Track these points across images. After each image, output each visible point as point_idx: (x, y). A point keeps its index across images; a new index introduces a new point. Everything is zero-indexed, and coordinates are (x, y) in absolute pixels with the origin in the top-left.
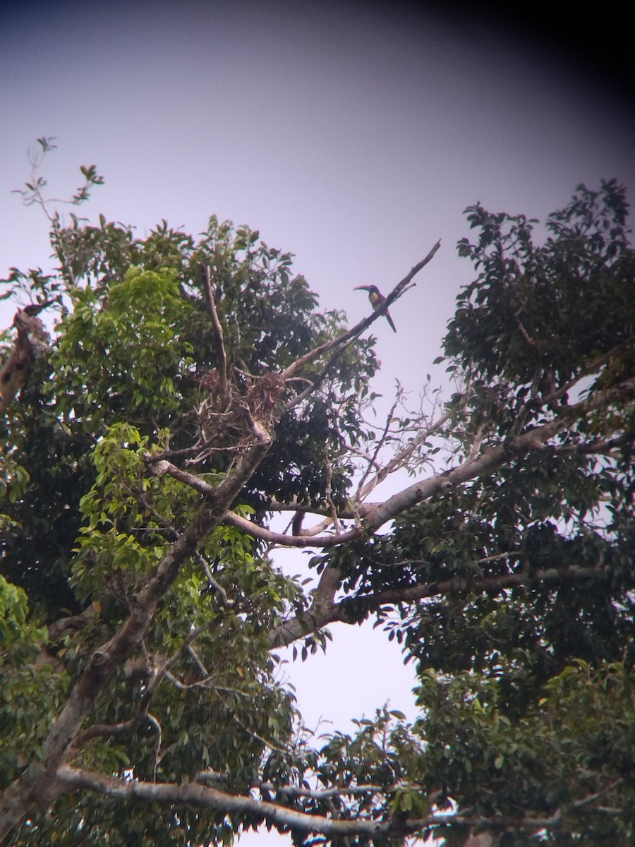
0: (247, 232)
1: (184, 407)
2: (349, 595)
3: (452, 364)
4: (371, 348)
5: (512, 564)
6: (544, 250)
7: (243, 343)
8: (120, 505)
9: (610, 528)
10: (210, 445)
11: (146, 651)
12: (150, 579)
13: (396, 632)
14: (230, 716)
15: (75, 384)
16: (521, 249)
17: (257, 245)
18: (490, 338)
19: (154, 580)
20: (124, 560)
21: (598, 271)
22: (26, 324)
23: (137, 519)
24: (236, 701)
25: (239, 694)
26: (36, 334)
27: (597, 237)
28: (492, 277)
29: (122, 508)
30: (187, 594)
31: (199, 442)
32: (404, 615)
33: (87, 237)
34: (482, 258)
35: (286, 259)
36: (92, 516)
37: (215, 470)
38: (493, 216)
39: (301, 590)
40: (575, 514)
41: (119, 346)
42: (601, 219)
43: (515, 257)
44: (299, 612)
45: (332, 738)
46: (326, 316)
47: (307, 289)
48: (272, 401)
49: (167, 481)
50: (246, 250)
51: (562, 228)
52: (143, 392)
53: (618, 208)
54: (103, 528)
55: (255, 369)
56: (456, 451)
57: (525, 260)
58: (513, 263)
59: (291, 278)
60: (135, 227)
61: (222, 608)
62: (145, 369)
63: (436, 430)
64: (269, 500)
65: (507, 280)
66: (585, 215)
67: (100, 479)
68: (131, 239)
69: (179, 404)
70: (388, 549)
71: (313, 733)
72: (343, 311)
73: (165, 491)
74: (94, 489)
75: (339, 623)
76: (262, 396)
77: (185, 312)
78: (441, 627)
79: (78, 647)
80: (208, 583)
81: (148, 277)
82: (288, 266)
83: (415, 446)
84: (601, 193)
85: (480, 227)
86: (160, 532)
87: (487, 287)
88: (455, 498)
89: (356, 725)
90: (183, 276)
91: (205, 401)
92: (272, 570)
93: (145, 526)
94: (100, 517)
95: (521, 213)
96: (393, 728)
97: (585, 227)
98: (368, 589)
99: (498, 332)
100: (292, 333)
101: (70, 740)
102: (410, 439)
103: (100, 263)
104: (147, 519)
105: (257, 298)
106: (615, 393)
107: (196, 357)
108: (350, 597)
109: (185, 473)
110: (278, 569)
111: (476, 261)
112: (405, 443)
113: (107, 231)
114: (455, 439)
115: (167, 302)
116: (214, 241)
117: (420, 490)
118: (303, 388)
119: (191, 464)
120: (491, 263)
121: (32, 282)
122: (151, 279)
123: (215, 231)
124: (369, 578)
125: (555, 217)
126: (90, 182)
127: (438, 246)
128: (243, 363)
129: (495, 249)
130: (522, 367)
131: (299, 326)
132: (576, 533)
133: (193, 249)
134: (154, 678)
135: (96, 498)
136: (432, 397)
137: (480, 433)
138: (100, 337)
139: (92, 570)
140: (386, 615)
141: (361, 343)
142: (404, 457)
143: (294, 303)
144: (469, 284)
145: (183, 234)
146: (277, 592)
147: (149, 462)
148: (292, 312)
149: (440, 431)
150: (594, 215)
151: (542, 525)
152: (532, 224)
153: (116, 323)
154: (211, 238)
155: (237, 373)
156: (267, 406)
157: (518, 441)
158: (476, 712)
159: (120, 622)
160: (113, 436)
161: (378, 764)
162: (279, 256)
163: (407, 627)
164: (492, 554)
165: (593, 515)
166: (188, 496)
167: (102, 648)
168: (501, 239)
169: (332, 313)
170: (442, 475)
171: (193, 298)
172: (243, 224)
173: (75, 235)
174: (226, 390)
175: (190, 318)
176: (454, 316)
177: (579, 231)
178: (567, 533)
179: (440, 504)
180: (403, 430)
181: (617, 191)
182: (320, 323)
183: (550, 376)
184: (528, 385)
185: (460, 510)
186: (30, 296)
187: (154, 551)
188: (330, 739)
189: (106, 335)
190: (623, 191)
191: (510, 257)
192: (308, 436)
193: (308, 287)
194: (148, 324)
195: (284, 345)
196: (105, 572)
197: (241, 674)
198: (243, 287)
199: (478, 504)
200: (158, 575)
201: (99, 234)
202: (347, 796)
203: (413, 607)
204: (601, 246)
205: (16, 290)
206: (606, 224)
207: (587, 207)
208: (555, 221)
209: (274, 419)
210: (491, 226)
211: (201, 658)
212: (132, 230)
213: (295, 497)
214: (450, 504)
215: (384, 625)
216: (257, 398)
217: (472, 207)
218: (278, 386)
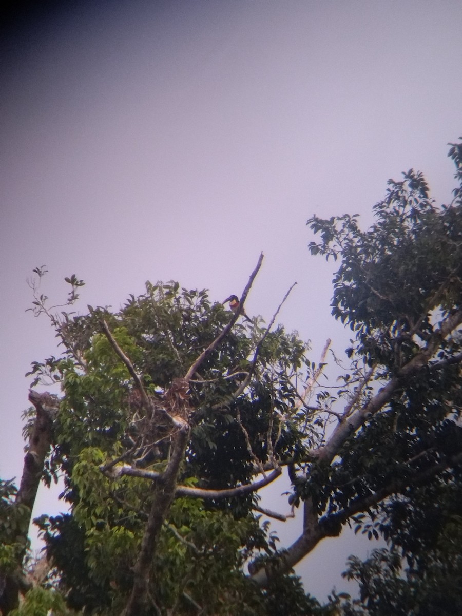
0: (172, 285)
2: (323, 516)
6: (370, 233)
8: (104, 507)
12: (138, 553)
13: (372, 532)
16: (355, 237)
17: (180, 291)
19: (141, 553)
22: (39, 399)
23: (119, 513)
26: (47, 404)
28: (351, 261)
29: (106, 508)
32: (374, 517)
33: (76, 324)
34: (329, 252)
35: (203, 294)
36: (85, 521)
37: (159, 461)
38: (326, 221)
42: (411, 198)
48: (183, 398)
50: (174, 298)
53: (420, 187)
59: (211, 306)
66: (400, 199)
75: (327, 538)
76: (175, 398)
82: (206, 299)
84: (405, 181)
85: (320, 231)
87: (349, 269)
91: (135, 413)
93: (127, 515)
94: (91, 520)
95: (346, 213)
97: (401, 208)
102: (356, 388)
104: (126, 511)
108: (325, 517)
109: (136, 470)
111: (325, 255)
112: (352, 392)
119: (139, 461)
121: (49, 367)
125: (378, 207)
126: (75, 286)
127: (262, 256)
140: (362, 522)
142: (354, 402)
147: (104, 471)
150: (407, 198)
152: (355, 218)
156: (180, 403)
160: (83, 459)
162: (197, 294)
163: (379, 526)
168: (338, 234)
170: (363, 409)
174: (148, 401)
177: (398, 212)
180: (347, 383)
181: (416, 177)
186: (51, 377)
190: (420, 175)
200: (142, 549)
203: (380, 510)
205: (40, 376)
206: (416, 201)
207: (399, 193)
209: (189, 411)
210: (328, 228)
212: (108, 309)
215: (363, 529)
216: (171, 399)
217: (311, 219)
218: (183, 387)
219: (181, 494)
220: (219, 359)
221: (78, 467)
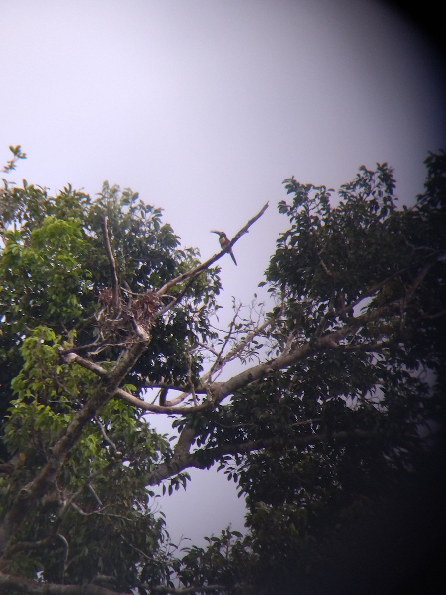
0: (130, 193)
1: (85, 315)
2: (200, 448)
3: (272, 286)
4: (218, 275)
5: (314, 428)
6: (338, 210)
7: (126, 270)
8: (40, 384)
9: (382, 403)
10: (106, 342)
11: (58, 489)
12: (61, 437)
13: (233, 474)
14: (118, 535)
15: (6, 299)
16: (322, 209)
17: (137, 202)
18: (300, 269)
19: (64, 438)
20: (42, 424)
21: (375, 226)
23: (52, 394)
24: (122, 523)
25: (124, 519)
27: (374, 202)
28: (301, 228)
29: (42, 386)
30: (87, 447)
31: (97, 340)
32: (238, 462)
33: (15, 196)
34: (295, 214)
35: (158, 212)
36: (20, 392)
37: (109, 360)
38: (303, 186)
39: (169, 445)
40: (358, 393)
41: (39, 272)
42: (376, 189)
43: (318, 215)
44: (167, 460)
46: (186, 252)
47: (173, 234)
48: (150, 311)
49: (74, 367)
50: (129, 206)
51: (350, 195)
52: (55, 304)
53: (388, 183)
54: (27, 401)
55: (135, 288)
56: (274, 347)
57: (325, 217)
58: (316, 219)
59: (161, 225)
60: (49, 189)
61: (113, 458)
62: (57, 288)
63: (260, 332)
64: (144, 380)
65: (311, 230)
66: (366, 187)
67: (26, 366)
68: (46, 197)
69: (81, 312)
70: (228, 416)
71: (177, 547)
72: (197, 248)
73: (73, 374)
74: (22, 373)
75: (193, 468)
76: (143, 308)
77: (85, 249)
78: (264, 471)
79: (9, 486)
80: (103, 439)
81: (59, 224)
82: (159, 217)
83: (246, 343)
84: (377, 172)
85: (294, 193)
86: (69, 404)
87: (298, 234)
88: (275, 381)
89: (208, 542)
90: (84, 223)
91: (102, 311)
92: (149, 430)
93: (58, 398)
94: (26, 393)
95: (322, 185)
96: (233, 544)
97: (365, 195)
98: (214, 444)
99: (305, 265)
100: (161, 263)
101: (2, 554)
102: (243, 338)
103: (23, 213)
104: (60, 394)
105: (137, 239)
106: (386, 310)
107: (93, 279)
108: (201, 449)
109: (87, 362)
110: (153, 430)
111: (291, 216)
112: (239, 341)
113: (28, 191)
114: (273, 339)
115: (73, 242)
116: (106, 199)
117: (251, 374)
118: (169, 301)
119: (92, 355)
120: (301, 218)
122: (61, 225)
123: (108, 192)
124: (215, 436)
125: (345, 188)
126: (17, 157)
127: (266, 206)
128: (127, 284)
129: (304, 209)
130: (322, 291)
131: (167, 259)
132: (359, 406)
133: (90, 204)
134: (64, 508)
135: (23, 379)
136: (258, 309)
137: (291, 335)
138: (25, 266)
139: (20, 430)
140: (226, 462)
141: (210, 271)
142: (238, 351)
143: (163, 243)
144: (285, 232)
145: (84, 194)
146: (152, 447)
147: (62, 354)
148: (161, 249)
149: (264, 333)
150: (372, 188)
151: (336, 400)
152: (330, 192)
153: (36, 257)
154: (104, 197)
155: (122, 291)
156: (147, 315)
157: (320, 341)
158: (292, 533)
159: (39, 468)
160: (35, 335)
161: (223, 570)
162: (153, 210)
163: (241, 471)
164: (300, 420)
165: (371, 394)
166: (90, 378)
167: (26, 486)
168: (308, 202)
169: (188, 250)
170: (266, 364)
171: (91, 238)
172: (127, 188)
173: (6, 194)
174: (117, 303)
175: (89, 252)
176: (275, 254)
177: (361, 198)
178: (353, 407)
179: (265, 384)
180: (237, 332)
181: (387, 171)
182: (182, 257)
183: (342, 297)
184: (326, 303)
185: (278, 389)
187: (64, 417)
188: (189, 552)
189: (29, 264)
190: (391, 171)
191: (314, 215)
192: (172, 335)
193: (173, 231)
194: (59, 257)
195: (156, 272)
196: (29, 432)
197: (126, 505)
198: (127, 231)
199: (291, 384)
200: (67, 434)
201: (23, 193)
202: (200, 593)
203: (245, 457)
204: (377, 208)
206: (380, 193)
207: (367, 181)
208: (345, 190)
209: (151, 325)
210: (302, 193)
211: (97, 493)
212: (47, 191)
213: (163, 378)
214: (272, 384)
215: (225, 469)
216: (139, 309)
217: (288, 180)
218: (154, 301)
219: (119, 396)
220: (149, 276)
221: (30, 341)
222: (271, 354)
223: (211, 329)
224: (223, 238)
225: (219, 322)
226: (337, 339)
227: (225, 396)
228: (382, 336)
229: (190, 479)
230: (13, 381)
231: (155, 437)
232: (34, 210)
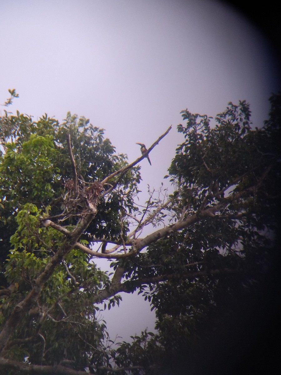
0: (84, 119)
1: (55, 196)
2: (128, 280)
3: (172, 178)
4: (139, 171)
5: (199, 267)
6: (215, 130)
7: (82, 168)
8: (28, 240)
9: (242, 252)
10: (70, 213)
11: (39, 305)
12: (41, 273)
13: (148, 297)
14: (76, 335)
15: (7, 186)
16: (205, 130)
17: (88, 125)
18: (191, 168)
19: (43, 273)
20: (29, 265)
21: (238, 140)
23: (36, 246)
24: (79, 328)
25: (80, 325)
27: (237, 125)
28: (192, 141)
30: (58, 280)
31: (64, 212)
32: (151, 289)
33: (12, 121)
34: (188, 133)
35: (102, 131)
36: (16, 244)
37: (71, 225)
38: (193, 115)
39: (108, 278)
40: (227, 246)
41: (27, 169)
42: (239, 117)
43: (202, 133)
44: (107, 288)
45: (122, 345)
46: (119, 157)
47: (111, 145)
48: (97, 194)
49: (49, 229)
51: (222, 121)
52: (37, 189)
53: (246, 113)
54: (20, 250)
55: (87, 179)
56: (174, 217)
57: (207, 135)
58: (201, 136)
59: (104, 140)
60: (33, 117)
61: (74, 286)
62: (38, 179)
63: (165, 207)
64: (93, 237)
65: (198, 143)
66: (232, 115)
67: (19, 228)
68: (31, 121)
69: (53, 194)
70: (145, 260)
71: (113, 342)
72: (126, 154)
73: (49, 233)
74: (17, 233)
75: (123, 292)
76: (93, 192)
77: (56, 154)
78: (167, 295)
79: (8, 304)
80: (67, 274)
82: (102, 135)
83: (156, 214)
84: (239, 106)
85: (187, 120)
86: (46, 252)
87: (189, 145)
88: (174, 238)
89: (133, 339)
90: (55, 138)
91: (67, 194)
92: (96, 269)
93: (39, 249)
94: (19, 245)
95: (205, 114)
96: (149, 340)
97: (232, 121)
98: (136, 277)
99: (194, 165)
100: (104, 164)
101: (4, 346)
102: (154, 211)
103: (17, 132)
104: (40, 246)
105: (88, 148)
106: (245, 193)
107: (61, 174)
108: (128, 281)
109: (58, 226)
110: (99, 269)
111: (185, 134)
112: (152, 213)
113: (20, 118)
114: (173, 211)
115: (48, 150)
117: (159, 234)
118: (108, 188)
119: (61, 221)
120: (191, 135)
122: (41, 140)
123: (70, 119)
124: (137, 272)
125: (219, 116)
126: (13, 96)
127: (171, 128)
128: (82, 176)
129: (193, 129)
130: (205, 181)
131: (107, 161)
132: (227, 254)
133: (59, 126)
134: (43, 317)
135: (17, 236)
136: (164, 192)
137: (184, 209)
138: (18, 165)
139: (15, 268)
140: (144, 289)
141: (134, 169)
142: (151, 219)
143: (105, 151)
144: (181, 144)
145: (55, 120)
146: (98, 279)
147: (42, 221)
148: (104, 155)
149: (167, 207)
150: (236, 116)
151: (213, 250)
152: (210, 119)
153: (25, 159)
154: (68, 122)
155: (79, 181)
156: (95, 196)
157: (203, 213)
158: (186, 333)
159: (27, 292)
160: (25, 209)
161: (142, 357)
162: (98, 130)
163: (153, 295)
164: (190, 262)
165: (235, 246)
166: (59, 236)
167: (19, 304)
168: (196, 125)
169: (121, 155)
170: (169, 227)
171: (59, 148)
172: (82, 116)
173: (6, 120)
174: (76, 189)
175: (58, 157)
176: (175, 158)
177: (230, 123)
178: (224, 254)
179: (168, 240)
180: (151, 207)
181: (246, 106)
182: (116, 160)
183: (217, 185)
184: (207, 188)
185: (176, 243)
187: (43, 260)
188: (121, 345)
189: (21, 164)
190: (248, 106)
191: (200, 133)
192: (110, 209)
193: (111, 143)
194: (40, 160)
195: (100, 169)
196: (21, 270)
197: (82, 316)
198: (82, 144)
199: (185, 240)
200: (45, 271)
201: (17, 119)
202: (128, 371)
203: (155, 285)
204: (239, 129)
206: (241, 120)
207: (233, 112)
208: (219, 118)
209: (98, 202)
210: (192, 119)
211: (64, 309)
212: (32, 118)
213: (104, 236)
214: (173, 240)
215: (143, 293)
216: (90, 193)
217: (184, 111)
218: (100, 188)
219: (77, 248)
220: (96, 172)
221: (22, 212)
222: (171, 221)
223: (134, 205)
224: (144, 148)
225: (139, 201)
226: (214, 212)
227: (143, 247)
228: (242, 210)
229: (121, 300)
230: (11, 238)
231: (100, 273)
232: (24, 130)
